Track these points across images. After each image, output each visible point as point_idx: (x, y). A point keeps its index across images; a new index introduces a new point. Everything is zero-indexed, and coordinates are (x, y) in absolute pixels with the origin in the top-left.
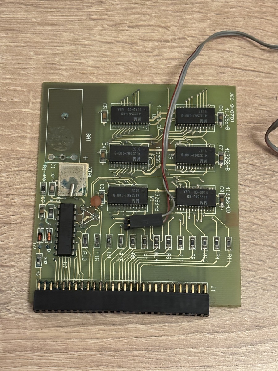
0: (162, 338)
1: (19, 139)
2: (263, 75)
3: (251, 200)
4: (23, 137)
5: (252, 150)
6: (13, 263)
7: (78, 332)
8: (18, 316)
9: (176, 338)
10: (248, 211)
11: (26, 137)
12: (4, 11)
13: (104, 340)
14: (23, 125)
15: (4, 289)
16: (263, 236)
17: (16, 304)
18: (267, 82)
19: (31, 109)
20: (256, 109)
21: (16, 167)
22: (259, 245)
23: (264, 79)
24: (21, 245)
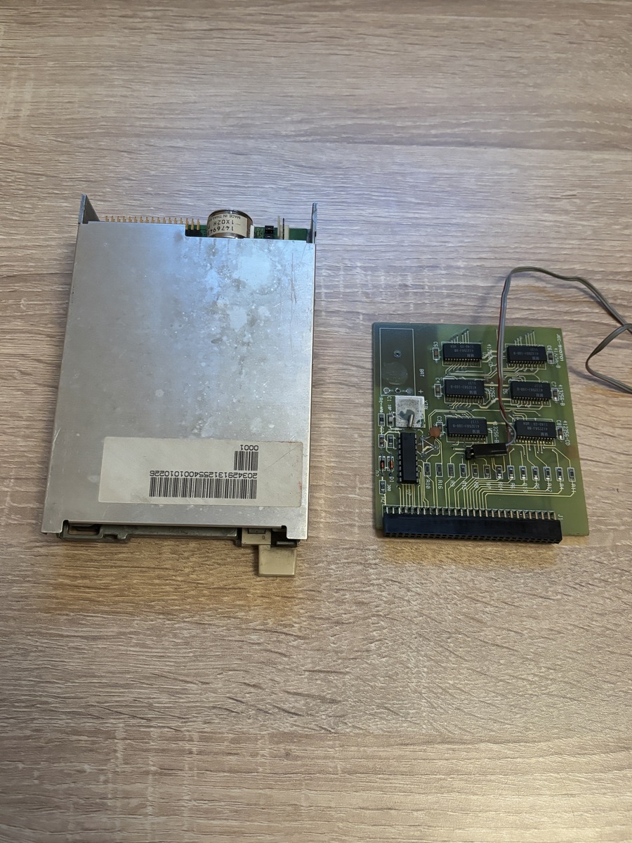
0: (518, 760)
1: (347, 527)
2: (601, 465)
3: (602, 602)
4: (351, 525)
5: (598, 546)
6: (347, 670)
7: (425, 751)
8: (357, 731)
9: (534, 760)
10: (600, 614)
11: (355, 525)
12: (326, 392)
13: (454, 761)
14: (350, 512)
15: (339, 699)
16: (619, 642)
17: (353, 717)
18: (607, 473)
19: (358, 495)
20: (598, 501)
21: (345, 559)
22: (615, 653)
23: (603, 470)
24: (356, 649)
